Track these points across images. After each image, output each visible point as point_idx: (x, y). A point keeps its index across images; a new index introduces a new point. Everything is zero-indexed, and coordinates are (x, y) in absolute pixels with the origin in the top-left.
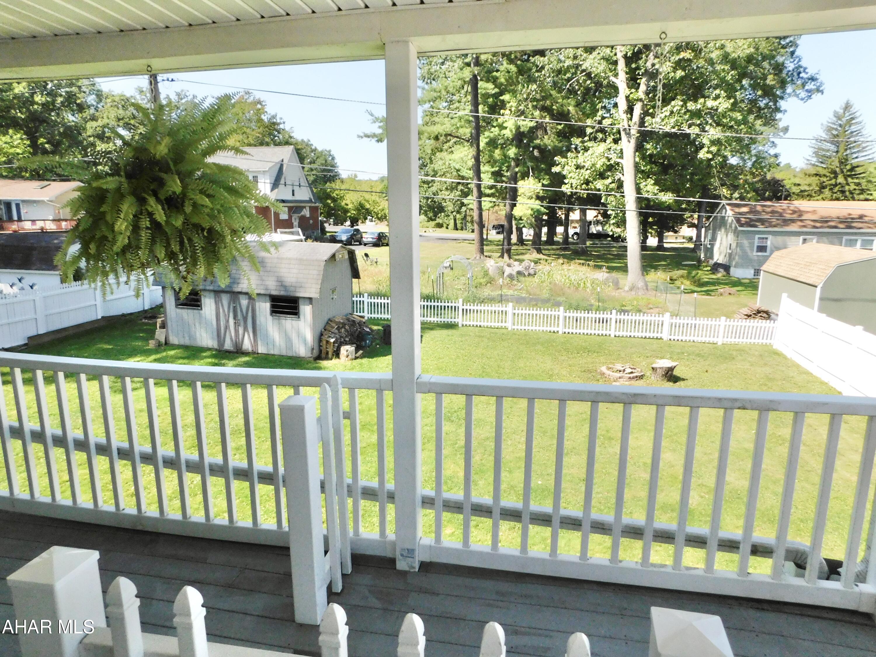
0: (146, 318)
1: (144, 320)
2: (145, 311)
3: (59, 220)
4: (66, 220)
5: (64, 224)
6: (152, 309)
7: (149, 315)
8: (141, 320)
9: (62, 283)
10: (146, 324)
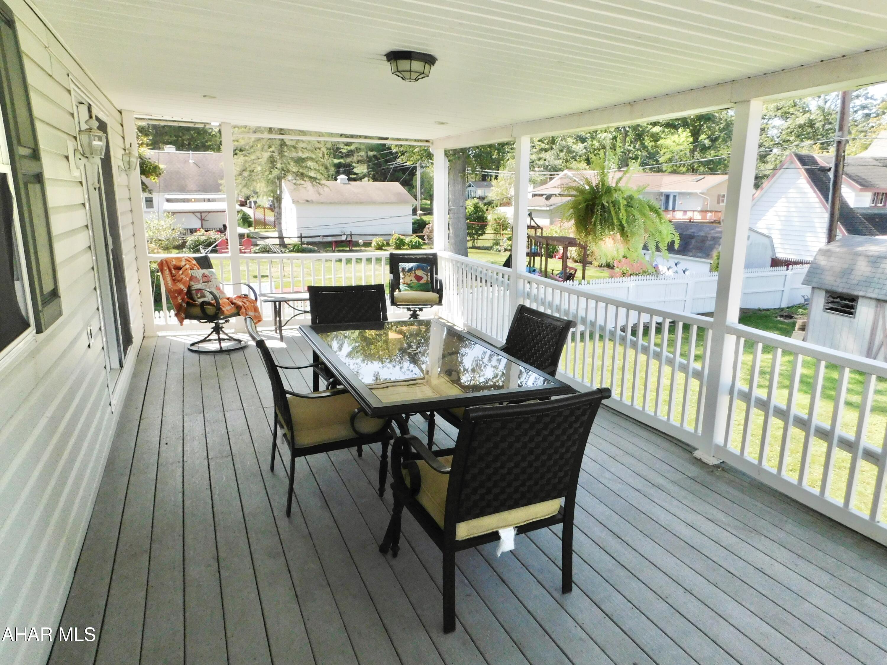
0: (781, 316)
1: (779, 318)
2: (782, 309)
3: (707, 211)
4: (711, 211)
5: (709, 215)
6: (788, 308)
7: (785, 314)
8: (776, 317)
9: (710, 271)
10: (782, 323)
